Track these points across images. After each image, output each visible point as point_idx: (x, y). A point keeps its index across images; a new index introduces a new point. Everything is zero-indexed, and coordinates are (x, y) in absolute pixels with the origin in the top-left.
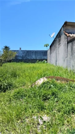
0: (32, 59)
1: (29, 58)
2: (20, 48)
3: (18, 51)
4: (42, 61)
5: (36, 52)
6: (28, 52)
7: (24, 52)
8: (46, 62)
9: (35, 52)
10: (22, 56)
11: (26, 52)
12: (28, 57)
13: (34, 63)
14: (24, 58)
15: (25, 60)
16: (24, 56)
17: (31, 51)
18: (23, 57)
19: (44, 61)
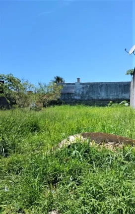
0: (100, 98)
1: (95, 97)
2: (78, 80)
3: (74, 84)
4: (119, 103)
5: (108, 86)
6: (93, 86)
7: (85, 86)
8: (127, 104)
9: (106, 85)
10: (81, 93)
11: (88, 86)
12: (93, 96)
13: (103, 105)
14: (85, 97)
15: (86, 101)
16: (85, 93)
17: (97, 84)
18: (82, 96)
19: (124, 103)
